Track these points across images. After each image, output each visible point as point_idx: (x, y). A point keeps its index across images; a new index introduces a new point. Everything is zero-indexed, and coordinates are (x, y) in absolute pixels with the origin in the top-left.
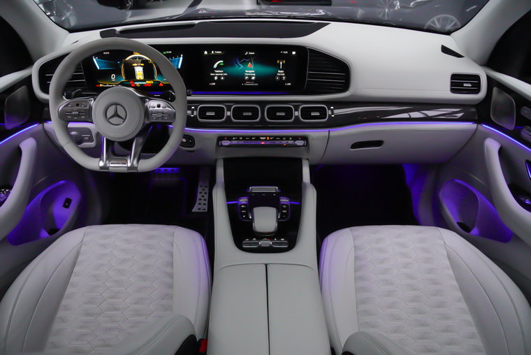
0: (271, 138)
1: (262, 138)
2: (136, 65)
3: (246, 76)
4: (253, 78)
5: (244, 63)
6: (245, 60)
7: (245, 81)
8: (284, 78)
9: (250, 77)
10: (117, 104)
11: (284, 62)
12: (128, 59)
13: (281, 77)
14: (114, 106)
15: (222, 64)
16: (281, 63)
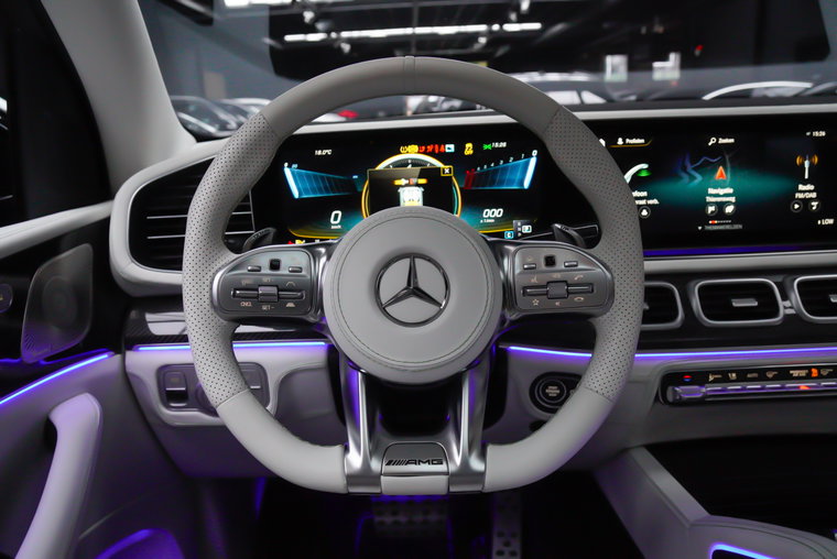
0: (824, 373)
1: (795, 373)
2: (403, 182)
3: (711, 204)
4: (729, 209)
5: (707, 168)
6: (708, 160)
7: (706, 218)
8: (815, 204)
9: (721, 206)
10: (413, 256)
11: (816, 160)
12: (381, 167)
13: (806, 202)
14: (405, 263)
15: (644, 174)
16: (807, 164)
